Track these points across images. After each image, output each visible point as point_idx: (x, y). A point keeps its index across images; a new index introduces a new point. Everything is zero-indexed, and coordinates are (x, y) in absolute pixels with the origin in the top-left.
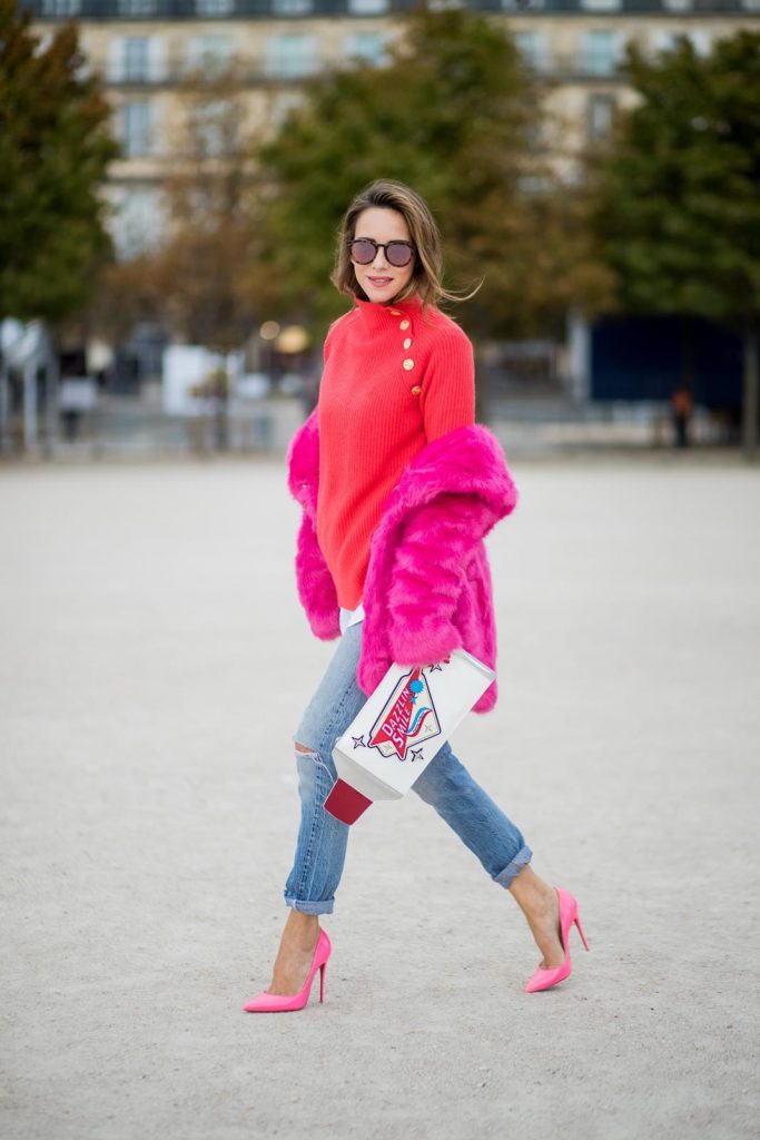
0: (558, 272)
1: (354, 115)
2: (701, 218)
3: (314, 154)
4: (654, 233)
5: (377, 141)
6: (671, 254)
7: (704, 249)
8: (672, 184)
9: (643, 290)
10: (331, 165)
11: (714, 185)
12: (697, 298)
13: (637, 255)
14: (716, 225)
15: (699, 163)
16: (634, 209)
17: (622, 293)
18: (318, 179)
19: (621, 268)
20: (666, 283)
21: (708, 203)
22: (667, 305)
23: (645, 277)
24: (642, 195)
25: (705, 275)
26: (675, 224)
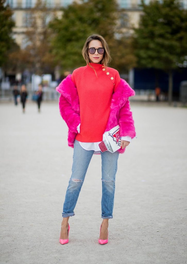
0: (122, 57)
1: (72, 16)
2: (158, 44)
3: (62, 26)
4: (147, 48)
5: (78, 23)
6: (151, 53)
7: (158, 52)
8: (152, 35)
9: (143, 62)
10: (66, 29)
11: (161, 36)
12: (156, 64)
13: (143, 53)
14: (162, 46)
15: (158, 30)
16: (142, 41)
17: (138, 62)
18: (63, 32)
19: (138, 56)
20: (149, 60)
21: (160, 40)
22: (149, 66)
23: (144, 59)
24: (145, 38)
25: (159, 58)
26: (152, 45)
